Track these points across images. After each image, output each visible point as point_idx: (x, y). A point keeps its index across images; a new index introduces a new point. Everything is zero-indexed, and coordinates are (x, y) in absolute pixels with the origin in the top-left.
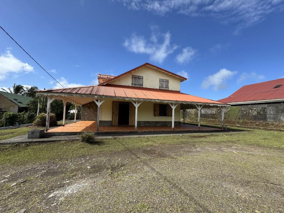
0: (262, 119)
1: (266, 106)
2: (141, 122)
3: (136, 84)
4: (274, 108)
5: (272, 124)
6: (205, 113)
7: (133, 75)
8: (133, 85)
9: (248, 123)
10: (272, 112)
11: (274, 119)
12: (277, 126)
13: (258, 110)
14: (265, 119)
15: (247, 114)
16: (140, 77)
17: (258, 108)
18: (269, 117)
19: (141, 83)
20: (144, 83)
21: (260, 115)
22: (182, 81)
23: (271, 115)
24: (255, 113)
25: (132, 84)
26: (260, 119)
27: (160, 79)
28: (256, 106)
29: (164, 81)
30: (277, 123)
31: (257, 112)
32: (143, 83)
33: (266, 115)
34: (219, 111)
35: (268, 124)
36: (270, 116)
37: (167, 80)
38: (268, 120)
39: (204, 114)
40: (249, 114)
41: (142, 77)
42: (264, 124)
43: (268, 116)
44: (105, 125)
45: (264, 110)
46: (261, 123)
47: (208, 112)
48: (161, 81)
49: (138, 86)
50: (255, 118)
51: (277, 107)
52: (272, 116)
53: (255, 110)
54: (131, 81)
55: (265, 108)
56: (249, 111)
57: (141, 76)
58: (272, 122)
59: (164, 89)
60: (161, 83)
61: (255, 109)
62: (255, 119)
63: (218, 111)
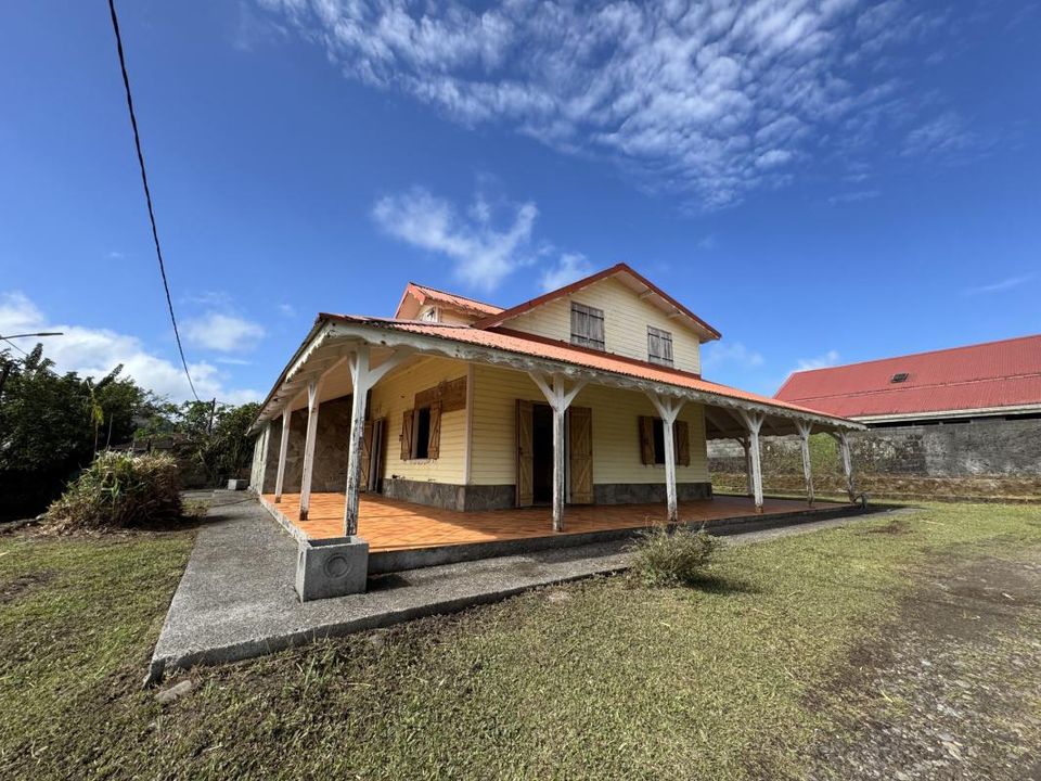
0: (913, 469)
1: (920, 430)
2: (608, 490)
3: (585, 336)
4: (944, 437)
5: (946, 484)
6: (716, 455)
7: (573, 303)
8: (576, 341)
9: (871, 483)
10: (939, 449)
11: (948, 467)
12: (959, 487)
13: (897, 442)
14: (921, 468)
15: (863, 454)
16: (594, 313)
17: (897, 438)
18: (932, 462)
19: (599, 337)
20: (606, 335)
21: (905, 457)
22: (703, 340)
23: (938, 456)
24: (890, 452)
25: (573, 335)
26: (908, 469)
27: (648, 327)
28: (891, 430)
29: (661, 335)
30: (957, 481)
31: (897, 449)
32: (604, 337)
33: (923, 457)
34: (769, 448)
35: (934, 482)
36: (935, 459)
37: (669, 333)
38: (932, 472)
39: (714, 459)
40: (870, 456)
41: (602, 311)
42: (921, 483)
43: (928, 459)
44: (489, 503)
45: (915, 441)
46: (911, 482)
47: (728, 450)
48: (653, 334)
49: (591, 346)
50: (893, 466)
51: (952, 434)
52: (940, 459)
53: (889, 443)
54: (569, 326)
55: (919, 437)
56: (871, 445)
57: (597, 310)
58: (944, 477)
59: (662, 363)
60: (653, 344)
61: (887, 439)
62: (891, 470)
63: (766, 448)
